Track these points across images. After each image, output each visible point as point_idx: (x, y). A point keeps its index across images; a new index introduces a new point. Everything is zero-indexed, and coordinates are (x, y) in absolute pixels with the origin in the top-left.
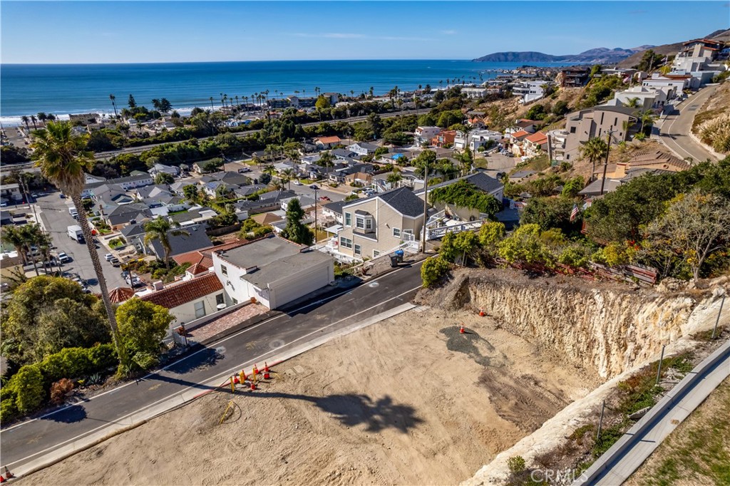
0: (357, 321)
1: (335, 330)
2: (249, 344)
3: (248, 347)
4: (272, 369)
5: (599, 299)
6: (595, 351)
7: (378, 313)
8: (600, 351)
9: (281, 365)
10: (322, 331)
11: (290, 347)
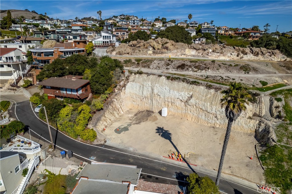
0: (127, 151)
1: (136, 153)
2: (164, 170)
3: (165, 169)
4: (168, 157)
5: (115, 100)
6: (120, 110)
7: (117, 148)
8: (120, 109)
9: (165, 156)
10: (140, 156)
11: (154, 159)
